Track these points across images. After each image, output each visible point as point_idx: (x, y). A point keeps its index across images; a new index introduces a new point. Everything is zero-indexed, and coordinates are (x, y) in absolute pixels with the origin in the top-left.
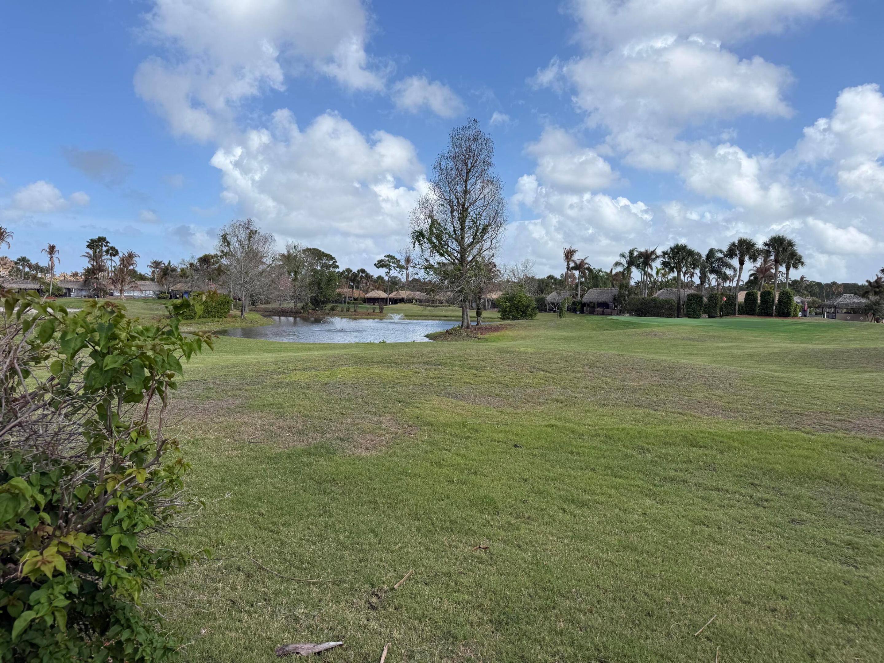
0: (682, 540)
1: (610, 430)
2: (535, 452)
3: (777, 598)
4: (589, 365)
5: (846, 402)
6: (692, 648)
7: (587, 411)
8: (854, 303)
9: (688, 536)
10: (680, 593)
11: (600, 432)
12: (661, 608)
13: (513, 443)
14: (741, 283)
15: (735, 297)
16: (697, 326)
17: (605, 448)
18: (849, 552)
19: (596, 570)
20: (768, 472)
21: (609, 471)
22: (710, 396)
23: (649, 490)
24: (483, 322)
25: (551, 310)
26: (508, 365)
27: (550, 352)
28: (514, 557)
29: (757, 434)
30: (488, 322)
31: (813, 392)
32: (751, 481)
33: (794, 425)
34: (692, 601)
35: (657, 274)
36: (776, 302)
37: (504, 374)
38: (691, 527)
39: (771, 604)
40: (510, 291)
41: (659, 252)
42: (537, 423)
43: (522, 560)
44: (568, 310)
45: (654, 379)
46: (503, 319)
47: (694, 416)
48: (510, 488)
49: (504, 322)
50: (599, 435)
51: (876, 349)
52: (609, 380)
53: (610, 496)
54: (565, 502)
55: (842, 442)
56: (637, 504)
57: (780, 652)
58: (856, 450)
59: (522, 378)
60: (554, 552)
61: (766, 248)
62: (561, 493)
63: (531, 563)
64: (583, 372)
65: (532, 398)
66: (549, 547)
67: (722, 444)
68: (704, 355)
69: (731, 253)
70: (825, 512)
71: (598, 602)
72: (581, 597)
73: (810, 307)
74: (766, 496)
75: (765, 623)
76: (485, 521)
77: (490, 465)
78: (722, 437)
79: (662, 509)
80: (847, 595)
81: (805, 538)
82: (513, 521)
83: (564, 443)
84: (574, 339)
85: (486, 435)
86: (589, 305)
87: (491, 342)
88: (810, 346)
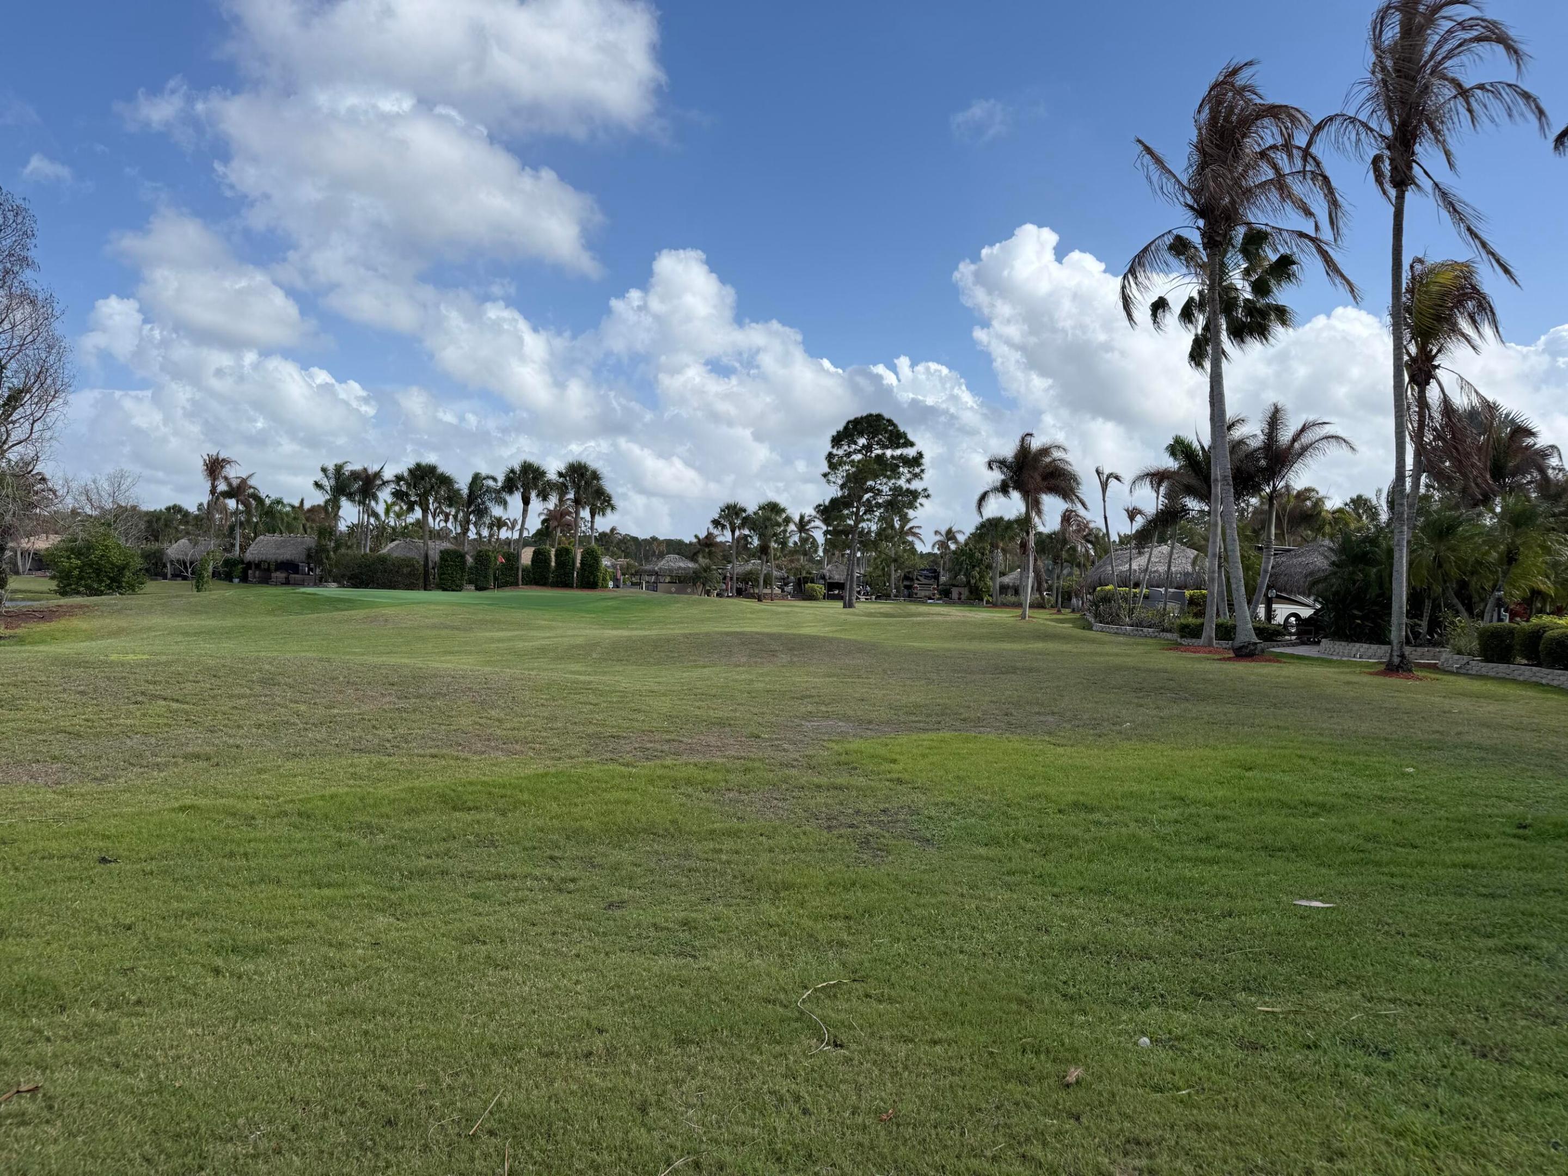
0: (441, 976)
1: (309, 800)
2: (152, 866)
3: (593, 1033)
4: (263, 682)
5: (675, 713)
6: (467, 1157)
7: (260, 771)
8: (680, 568)
9: (453, 967)
10: (443, 1069)
11: (288, 807)
12: (411, 1105)
13: (96, 855)
14: (525, 534)
15: (517, 557)
16: (459, 604)
17: (299, 835)
18: (684, 936)
19: (286, 1071)
20: (573, 835)
21: (307, 878)
22: (482, 721)
23: (383, 899)
24: (12, 600)
25: (177, 575)
26: (82, 693)
27: (178, 660)
28: (104, 1091)
29: (555, 775)
30: (23, 599)
31: (632, 701)
32: (549, 853)
33: (609, 755)
34: (463, 1078)
35: (387, 512)
36: (578, 565)
37: (71, 712)
38: (456, 950)
39: (585, 1046)
40: (81, 535)
41: (388, 474)
42: (154, 807)
43: (124, 1091)
44: (215, 574)
45: (387, 699)
46: (64, 593)
47: (457, 758)
48: (92, 950)
49: (64, 601)
50: (286, 814)
51: (707, 634)
52: (303, 708)
53: (311, 925)
54: (218, 953)
55: (672, 773)
56: (362, 929)
57: (600, 1119)
58: (689, 782)
59: (115, 717)
60: (197, 1056)
61: (561, 480)
62: (209, 938)
63: (146, 1093)
64: (251, 695)
65: (140, 756)
66: (187, 1049)
67: (504, 800)
68: (470, 653)
69: (510, 485)
70: (653, 882)
71: (293, 1129)
72: (258, 1129)
73: (624, 574)
74: (572, 874)
75: (576, 1080)
76: (29, 1034)
77: (40, 912)
78: (504, 787)
79: (407, 929)
80: (684, 1002)
81: (627, 928)
82: (100, 1017)
83: (214, 839)
84: (228, 633)
85: (27, 848)
86: (258, 565)
87: (33, 643)
88: (625, 633)
